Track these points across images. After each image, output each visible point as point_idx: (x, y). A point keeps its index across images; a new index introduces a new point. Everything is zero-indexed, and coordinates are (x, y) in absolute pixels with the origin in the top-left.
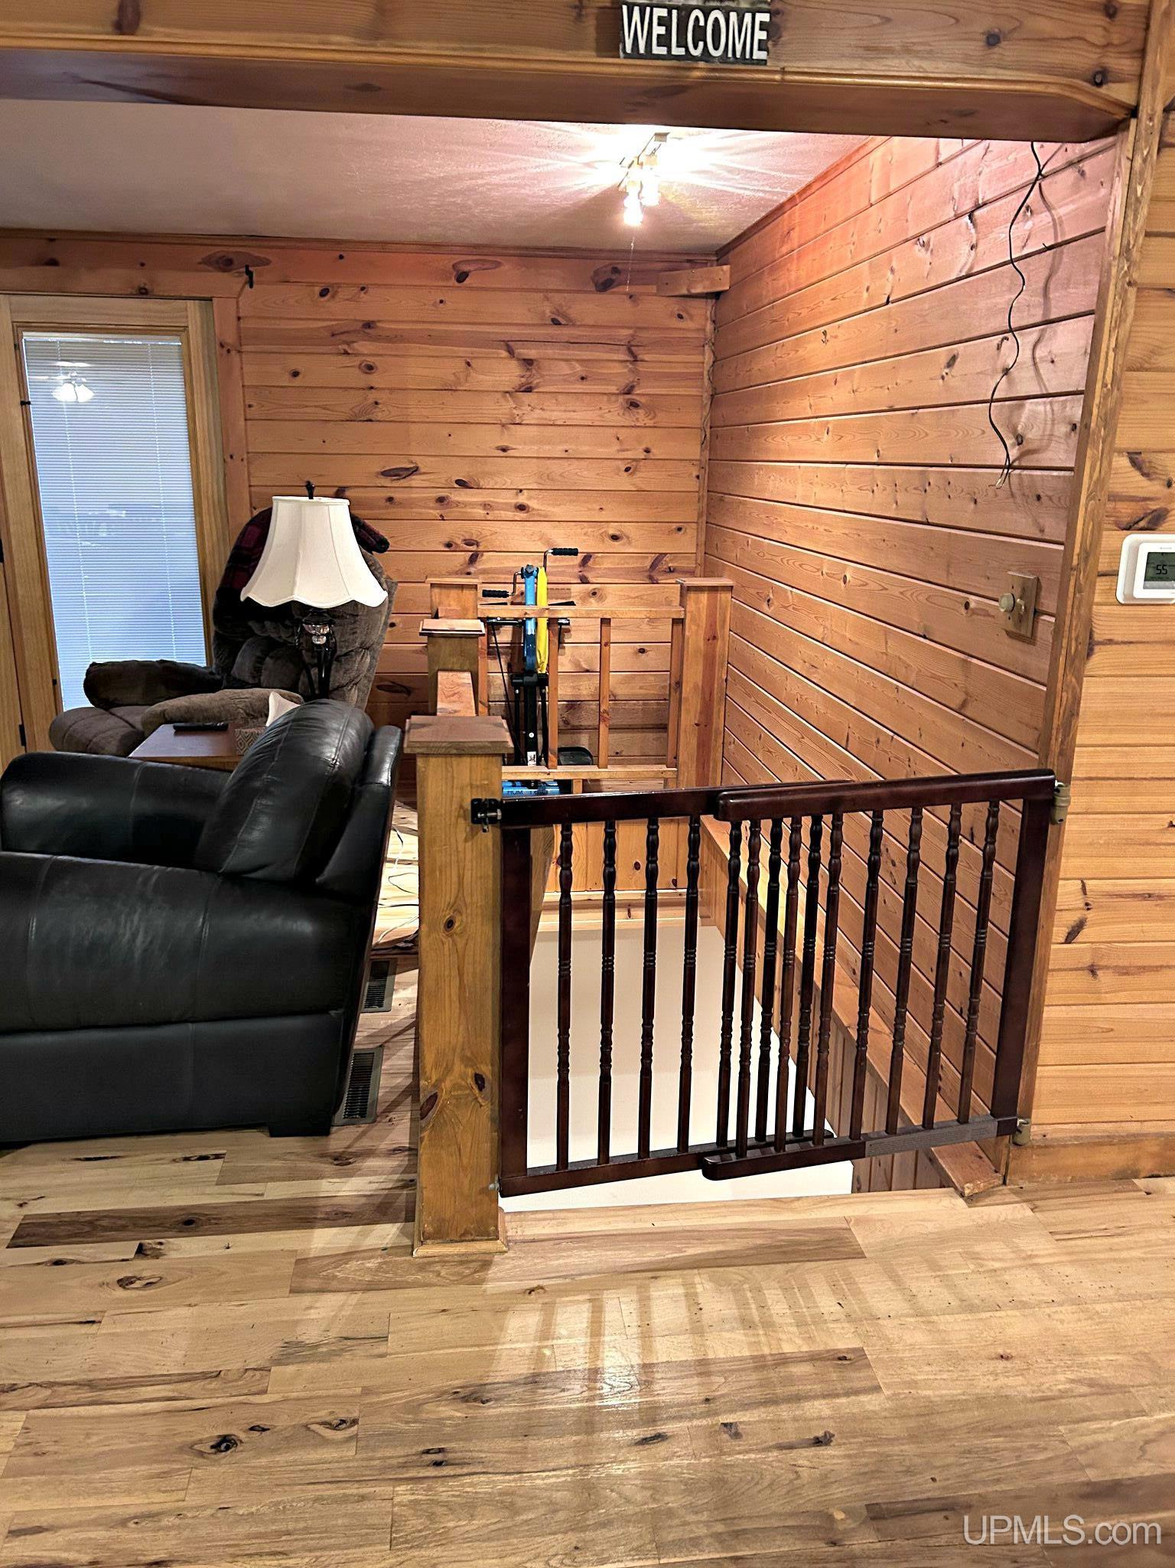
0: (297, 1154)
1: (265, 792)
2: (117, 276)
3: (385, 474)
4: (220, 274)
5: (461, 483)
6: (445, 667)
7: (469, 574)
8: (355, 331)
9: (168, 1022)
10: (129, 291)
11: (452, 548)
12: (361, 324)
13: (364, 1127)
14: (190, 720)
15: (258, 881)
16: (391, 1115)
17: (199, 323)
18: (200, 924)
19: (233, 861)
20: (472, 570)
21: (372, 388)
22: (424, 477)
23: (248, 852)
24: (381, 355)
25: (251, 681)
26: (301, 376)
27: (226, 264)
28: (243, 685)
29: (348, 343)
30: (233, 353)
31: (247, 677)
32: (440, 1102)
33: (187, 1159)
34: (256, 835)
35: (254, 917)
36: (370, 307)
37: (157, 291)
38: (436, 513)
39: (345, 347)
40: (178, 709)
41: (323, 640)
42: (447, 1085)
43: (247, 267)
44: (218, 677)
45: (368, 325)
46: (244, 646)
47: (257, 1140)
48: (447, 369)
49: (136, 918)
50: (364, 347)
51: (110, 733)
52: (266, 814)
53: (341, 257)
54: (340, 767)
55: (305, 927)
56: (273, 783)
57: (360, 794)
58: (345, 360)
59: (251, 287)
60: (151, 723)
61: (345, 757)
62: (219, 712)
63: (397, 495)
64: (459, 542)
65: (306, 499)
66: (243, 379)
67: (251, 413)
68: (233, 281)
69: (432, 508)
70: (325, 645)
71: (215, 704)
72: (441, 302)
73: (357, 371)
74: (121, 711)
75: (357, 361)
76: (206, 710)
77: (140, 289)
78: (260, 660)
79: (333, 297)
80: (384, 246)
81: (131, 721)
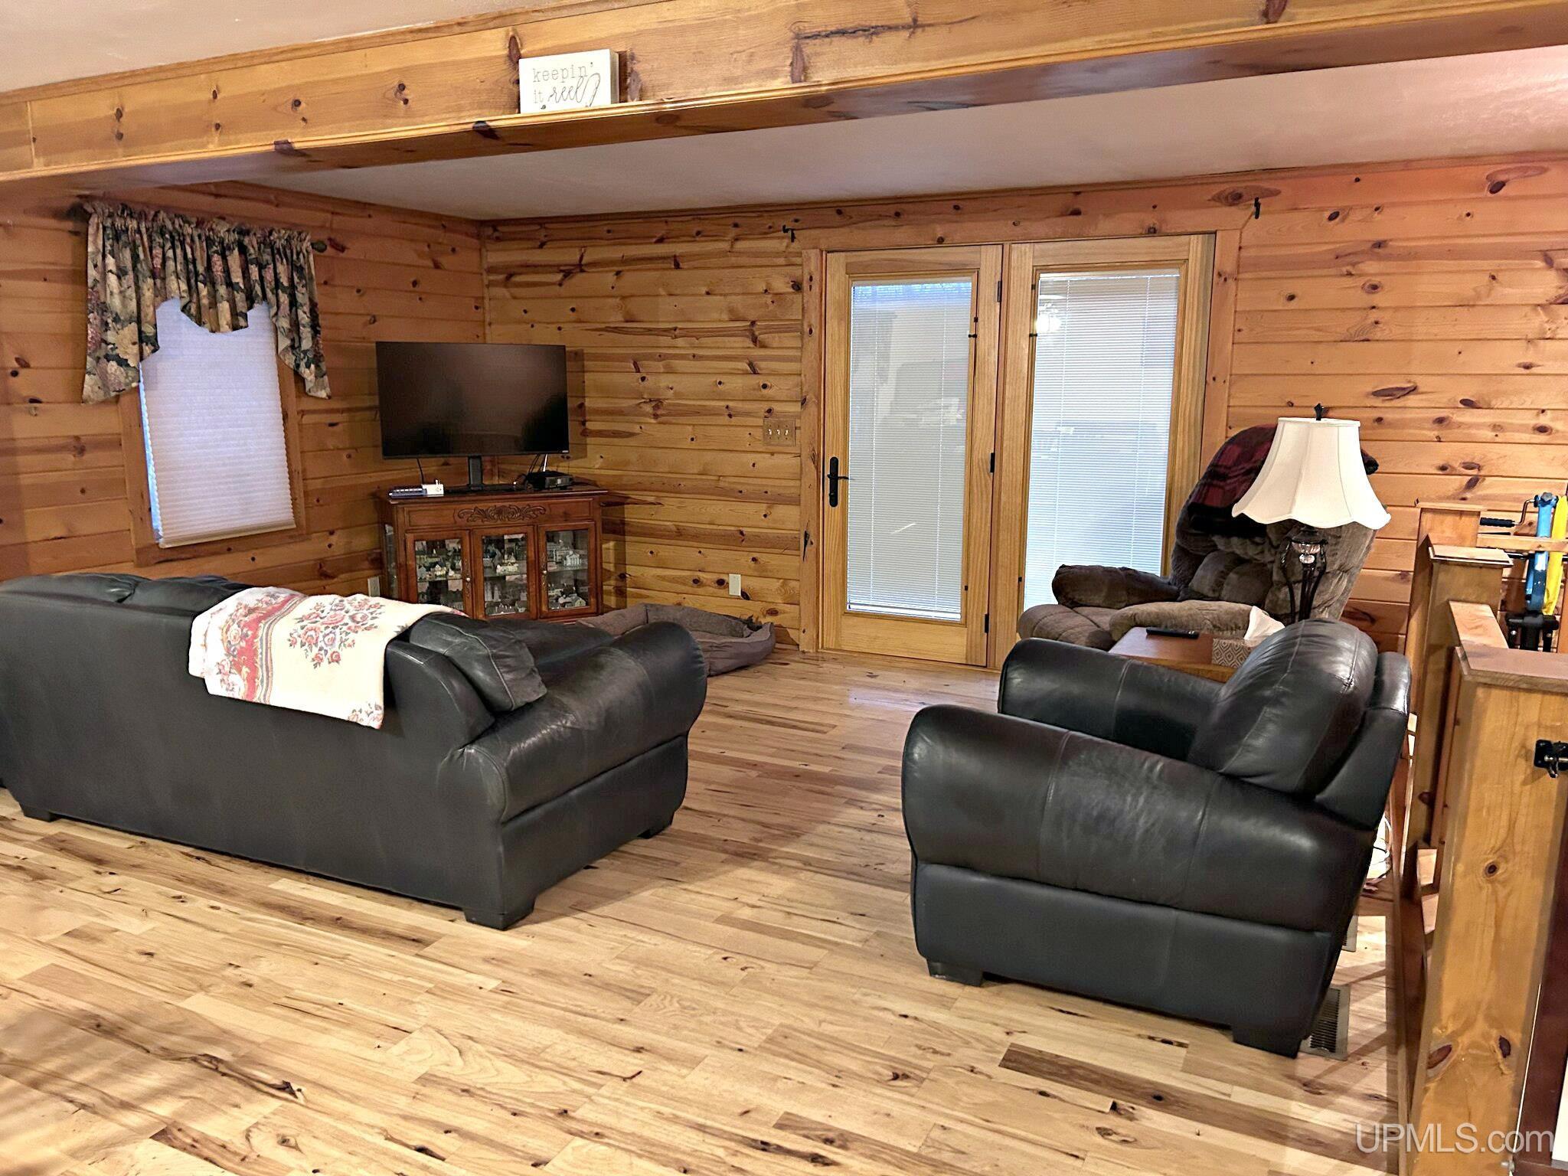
0: (1264, 1068)
1: (1275, 701)
2: (1131, 220)
3: (1376, 394)
4: (1227, 209)
5: (1468, 403)
6: (1458, 597)
7: (1464, 499)
8: (1363, 252)
9: (1153, 904)
10: (1140, 231)
11: (1448, 471)
12: (1370, 245)
13: (1332, 1063)
14: (1159, 626)
15: (1259, 787)
16: (1364, 1059)
17: (1199, 256)
18: (1199, 817)
19: (1237, 762)
20: (1468, 495)
21: (1374, 307)
22: (1424, 397)
23: (1251, 757)
24: (1388, 274)
25: (1210, 594)
26: (1296, 300)
27: (1235, 199)
28: (1202, 597)
29: (1354, 265)
30: (1230, 281)
31: (1206, 590)
32: (1453, 1056)
33: (1152, 1038)
34: (1260, 742)
35: (1252, 821)
36: (1383, 226)
37: (1164, 229)
38: (1433, 434)
39: (1349, 268)
40: (1149, 614)
41: (1312, 560)
42: (1464, 1040)
43: (1257, 199)
44: (1175, 588)
45: (1379, 245)
46: (1206, 560)
47: (1221, 1042)
48: (1467, 282)
49: (1142, 800)
50: (1371, 267)
51: (1077, 630)
52: (1274, 722)
53: (1357, 180)
54: (1355, 688)
55: (1303, 842)
56: (1284, 694)
57: (1373, 719)
58: (1348, 282)
59: (1257, 217)
60: (1121, 624)
61: (1360, 677)
62: (1188, 621)
63: (1388, 416)
64: (1456, 465)
65: (1314, 420)
66: (1236, 305)
67: (1239, 337)
68: (1240, 214)
69: (1429, 429)
70: (1313, 564)
71: (1184, 613)
72: (1468, 215)
73: (1360, 291)
74: (1086, 610)
75: (1361, 281)
76: (1175, 618)
77: (1150, 228)
78: (1223, 575)
79: (1343, 220)
80: (1407, 164)
81: (1096, 621)
